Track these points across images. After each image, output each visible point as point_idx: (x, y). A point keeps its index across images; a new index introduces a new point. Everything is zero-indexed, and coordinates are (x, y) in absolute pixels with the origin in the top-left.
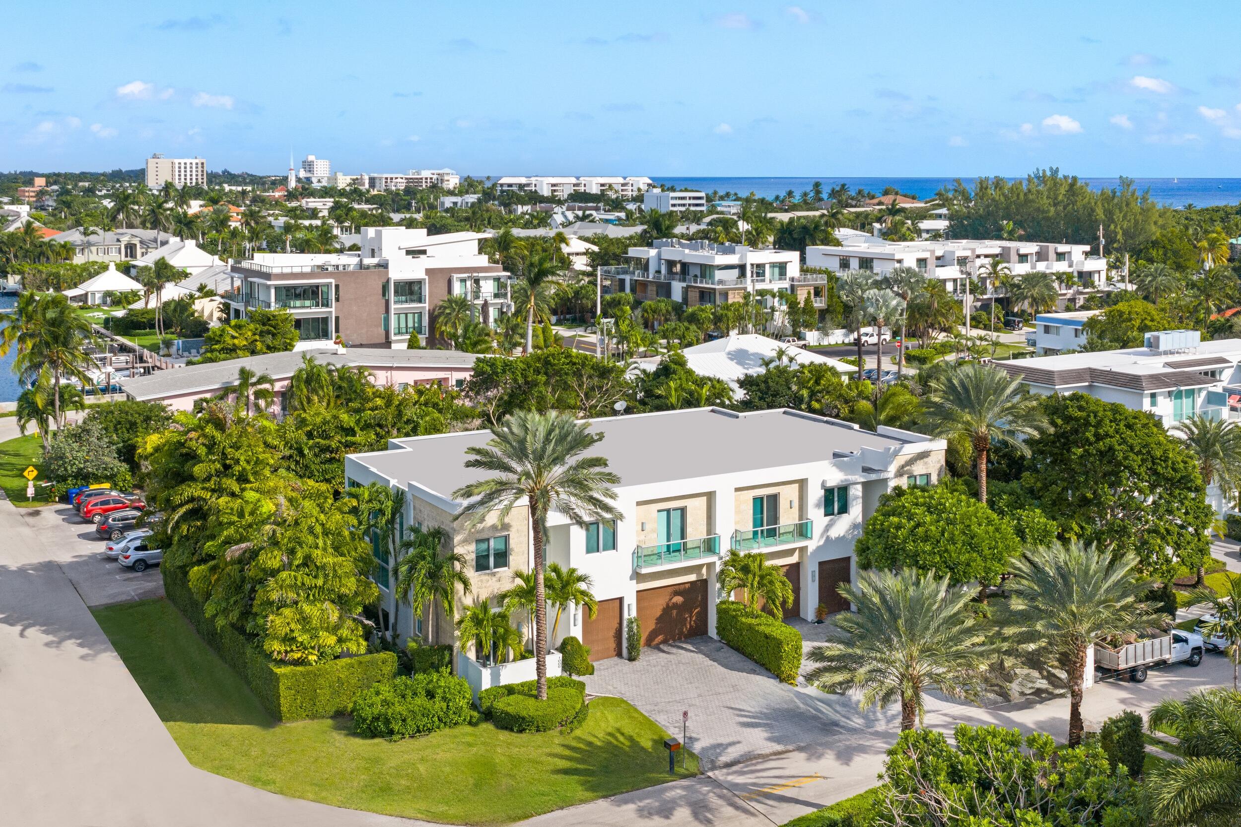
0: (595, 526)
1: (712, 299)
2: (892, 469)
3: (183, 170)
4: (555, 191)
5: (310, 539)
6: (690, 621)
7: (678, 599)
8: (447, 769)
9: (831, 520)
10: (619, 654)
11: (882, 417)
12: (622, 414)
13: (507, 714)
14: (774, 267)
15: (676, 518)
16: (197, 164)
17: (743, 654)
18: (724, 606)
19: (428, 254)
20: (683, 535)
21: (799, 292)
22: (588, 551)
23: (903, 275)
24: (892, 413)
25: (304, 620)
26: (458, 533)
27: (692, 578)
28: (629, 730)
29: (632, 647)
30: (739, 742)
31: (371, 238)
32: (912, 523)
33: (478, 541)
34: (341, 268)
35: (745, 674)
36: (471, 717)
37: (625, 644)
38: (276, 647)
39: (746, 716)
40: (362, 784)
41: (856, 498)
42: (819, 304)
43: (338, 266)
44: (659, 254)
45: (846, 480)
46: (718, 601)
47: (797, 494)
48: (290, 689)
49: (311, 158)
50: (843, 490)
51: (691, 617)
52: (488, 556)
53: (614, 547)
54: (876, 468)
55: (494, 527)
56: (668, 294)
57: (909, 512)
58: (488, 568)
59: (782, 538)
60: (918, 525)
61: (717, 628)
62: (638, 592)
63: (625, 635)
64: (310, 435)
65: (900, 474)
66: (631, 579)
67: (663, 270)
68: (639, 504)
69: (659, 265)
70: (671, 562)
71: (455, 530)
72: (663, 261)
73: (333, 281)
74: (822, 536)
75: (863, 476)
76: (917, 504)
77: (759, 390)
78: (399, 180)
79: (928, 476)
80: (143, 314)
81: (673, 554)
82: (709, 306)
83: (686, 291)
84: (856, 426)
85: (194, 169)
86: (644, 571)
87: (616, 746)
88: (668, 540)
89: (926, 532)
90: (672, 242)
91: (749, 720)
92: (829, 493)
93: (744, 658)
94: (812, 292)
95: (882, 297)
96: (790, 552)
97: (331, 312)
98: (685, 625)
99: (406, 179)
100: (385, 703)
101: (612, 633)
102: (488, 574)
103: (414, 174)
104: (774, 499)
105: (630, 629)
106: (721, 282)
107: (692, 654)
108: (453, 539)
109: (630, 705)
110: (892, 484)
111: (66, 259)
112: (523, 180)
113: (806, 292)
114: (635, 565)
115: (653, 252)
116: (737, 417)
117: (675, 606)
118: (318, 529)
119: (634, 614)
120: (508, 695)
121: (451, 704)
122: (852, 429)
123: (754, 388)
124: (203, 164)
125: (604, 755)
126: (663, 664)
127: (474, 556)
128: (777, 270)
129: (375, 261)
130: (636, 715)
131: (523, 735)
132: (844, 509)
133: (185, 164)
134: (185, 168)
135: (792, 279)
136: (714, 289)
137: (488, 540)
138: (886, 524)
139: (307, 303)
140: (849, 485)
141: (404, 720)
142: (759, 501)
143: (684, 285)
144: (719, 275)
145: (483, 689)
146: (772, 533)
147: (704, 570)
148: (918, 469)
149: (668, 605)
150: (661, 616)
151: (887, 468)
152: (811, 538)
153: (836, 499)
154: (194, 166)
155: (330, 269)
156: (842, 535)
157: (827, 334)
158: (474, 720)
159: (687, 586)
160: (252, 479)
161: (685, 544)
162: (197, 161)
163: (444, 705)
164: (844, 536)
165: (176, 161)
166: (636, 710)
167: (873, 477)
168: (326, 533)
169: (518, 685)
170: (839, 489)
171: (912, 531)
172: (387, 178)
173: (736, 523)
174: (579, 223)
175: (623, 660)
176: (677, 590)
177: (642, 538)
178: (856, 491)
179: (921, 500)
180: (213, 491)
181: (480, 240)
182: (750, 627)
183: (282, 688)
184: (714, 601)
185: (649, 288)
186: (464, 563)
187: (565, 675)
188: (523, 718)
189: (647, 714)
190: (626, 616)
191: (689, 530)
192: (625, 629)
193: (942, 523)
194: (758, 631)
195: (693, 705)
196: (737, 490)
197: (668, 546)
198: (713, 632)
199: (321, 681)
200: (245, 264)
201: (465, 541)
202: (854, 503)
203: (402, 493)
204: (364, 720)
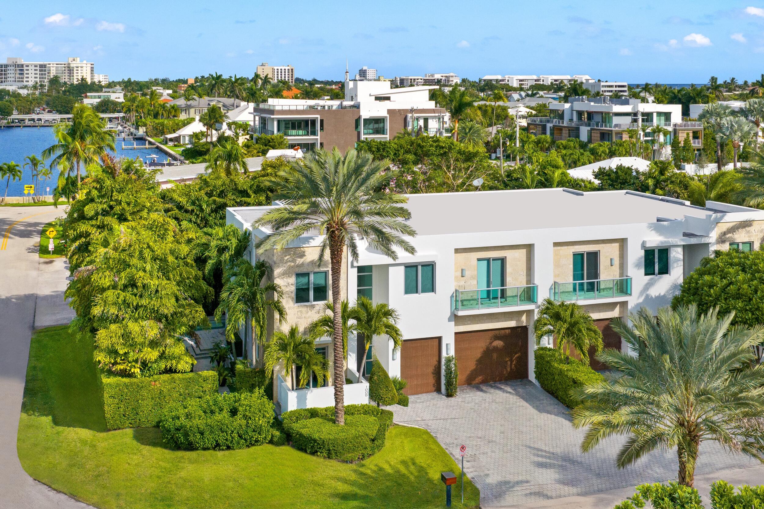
0: (415, 268)
1: (610, 139)
2: (714, 236)
3: (279, 73)
4: (522, 84)
5: (139, 264)
6: (510, 366)
7: (499, 343)
8: (231, 484)
9: (651, 279)
10: (438, 390)
11: (712, 195)
12: (480, 190)
13: (301, 435)
14: (660, 116)
15: (496, 267)
16: (288, 70)
17: (557, 397)
18: (541, 352)
19: (391, 99)
20: (503, 283)
21: (680, 135)
22: (408, 291)
23: (756, 106)
24: (723, 191)
25: (126, 336)
26: (278, 267)
27: (512, 324)
28: (422, 461)
29: (449, 384)
30: (527, 482)
31: (351, 88)
32: (725, 281)
33: (298, 275)
34: (326, 108)
35: (553, 416)
36: (272, 436)
37: (443, 381)
38: (101, 357)
39: (542, 456)
40: (149, 491)
41: (678, 260)
42: (697, 144)
43: (324, 107)
44: (572, 107)
45: (665, 242)
46: (536, 347)
47: (617, 253)
48: (114, 398)
49: (365, 68)
50: (664, 252)
51: (512, 361)
52: (308, 289)
53: (433, 290)
54: (699, 234)
55: (312, 263)
56: (578, 136)
57: (722, 271)
58: (308, 301)
59: (602, 293)
60: (731, 283)
61: (535, 372)
62: (456, 333)
63: (443, 372)
64: (209, 195)
65: (721, 240)
66: (450, 320)
67: (575, 118)
68: (457, 251)
69: (572, 114)
70: (489, 307)
71: (275, 263)
72: (575, 113)
73: (319, 116)
74: (641, 293)
75: (683, 240)
76: (731, 264)
77: (609, 179)
78: (420, 80)
79: (751, 244)
80: (203, 146)
81: (492, 301)
82: (607, 143)
83: (590, 133)
84: (688, 203)
85: (287, 73)
86: (460, 313)
87: (404, 475)
88: (488, 286)
89: (739, 290)
90: (582, 98)
91: (544, 460)
92: (649, 254)
93: (556, 401)
94: (691, 135)
95: (737, 123)
96: (612, 306)
97: (317, 139)
98: (505, 367)
99: (424, 80)
100: (188, 416)
101: (431, 369)
102: (307, 306)
103: (429, 76)
104: (594, 257)
105: (448, 368)
106: (616, 126)
107: (508, 395)
108: (274, 271)
109: (432, 437)
110: (713, 248)
111: (174, 116)
112: (499, 77)
113: (685, 135)
114: (454, 307)
115: (567, 106)
116: (582, 195)
117: (496, 349)
118: (147, 254)
119: (452, 353)
120: (311, 418)
121: (250, 422)
122: (684, 205)
123: (606, 177)
124: (292, 70)
125: (388, 484)
126: (477, 401)
127: (293, 288)
128: (663, 118)
129: (352, 103)
130: (433, 447)
131: (314, 458)
132: (665, 270)
133: (281, 69)
134: (281, 72)
135: (675, 125)
136: (612, 131)
137: (308, 274)
138: (700, 282)
139: (301, 132)
140: (670, 246)
141: (202, 434)
142: (580, 257)
143: (589, 128)
144: (616, 120)
145: (289, 410)
146: (592, 287)
147: (524, 318)
148: (741, 237)
149: (488, 348)
150: (481, 357)
151: (709, 234)
152: (631, 295)
153: (656, 260)
154: (287, 71)
155: (319, 108)
156: (662, 294)
157: (702, 167)
158: (275, 439)
159: (507, 331)
160: (130, 218)
161: (503, 291)
162: (289, 68)
163: (244, 422)
164: (664, 295)
165: (276, 68)
166: (435, 442)
167: (693, 241)
168: (154, 259)
169: (322, 410)
170: (659, 250)
171: (724, 289)
172: (411, 79)
173: (555, 276)
174: (528, 98)
175: (441, 396)
176: (497, 334)
177: (462, 283)
178: (676, 254)
179: (736, 260)
180: (99, 227)
181: (430, 90)
182: (561, 372)
183: (106, 395)
184: (533, 347)
185: (564, 132)
186: (281, 294)
187: (374, 404)
188: (315, 441)
189: (444, 447)
190: (444, 354)
191: (509, 279)
192: (443, 367)
193: (755, 282)
194: (567, 376)
195: (492, 441)
196: (556, 244)
197: (488, 292)
198: (532, 376)
199: (144, 393)
200: (262, 106)
201: (285, 274)
202: (675, 265)
203: (249, 234)
204: (169, 431)
